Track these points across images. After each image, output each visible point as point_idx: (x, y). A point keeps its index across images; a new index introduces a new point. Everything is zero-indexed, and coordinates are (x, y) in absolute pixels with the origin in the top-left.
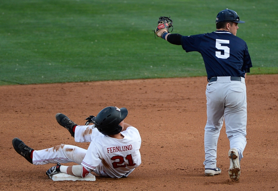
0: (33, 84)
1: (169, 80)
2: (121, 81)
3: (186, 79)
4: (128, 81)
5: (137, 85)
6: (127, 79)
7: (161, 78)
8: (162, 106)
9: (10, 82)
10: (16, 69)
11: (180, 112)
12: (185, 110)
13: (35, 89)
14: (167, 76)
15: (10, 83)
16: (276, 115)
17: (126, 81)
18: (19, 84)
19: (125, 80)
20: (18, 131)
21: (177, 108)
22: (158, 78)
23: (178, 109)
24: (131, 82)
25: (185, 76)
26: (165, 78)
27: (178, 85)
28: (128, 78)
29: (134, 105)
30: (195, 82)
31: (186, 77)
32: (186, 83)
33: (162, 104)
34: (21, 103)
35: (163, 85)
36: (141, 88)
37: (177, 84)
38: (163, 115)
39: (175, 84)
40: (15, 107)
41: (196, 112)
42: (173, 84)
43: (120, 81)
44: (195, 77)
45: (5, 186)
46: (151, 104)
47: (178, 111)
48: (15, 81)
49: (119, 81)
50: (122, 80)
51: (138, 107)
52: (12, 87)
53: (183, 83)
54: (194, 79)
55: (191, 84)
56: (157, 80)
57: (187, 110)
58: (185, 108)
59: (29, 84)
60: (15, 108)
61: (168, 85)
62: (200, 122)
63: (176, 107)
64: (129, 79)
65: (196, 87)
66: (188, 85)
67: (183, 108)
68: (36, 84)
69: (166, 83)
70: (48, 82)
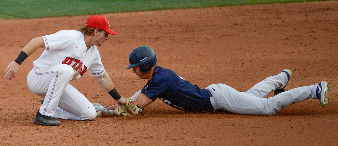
0: (39, 18)
1: (180, 11)
2: (131, 13)
3: (199, 10)
4: (138, 13)
5: (148, 17)
6: (137, 11)
7: (173, 9)
8: (174, 38)
9: (15, 16)
10: (22, 3)
11: (193, 44)
12: (197, 42)
13: (41, 22)
14: (179, 7)
15: (15, 17)
16: (293, 45)
17: (135, 12)
18: (24, 18)
19: (134, 11)
20: (24, 67)
21: (189, 40)
22: (169, 9)
23: (190, 41)
24: (141, 13)
25: (198, 6)
26: (176, 9)
27: (190, 16)
28: (138, 9)
29: (144, 37)
30: (208, 13)
31: (198, 8)
32: (199, 13)
33: (174, 36)
34: (27, 38)
35: (174, 16)
36: (152, 20)
37: (190, 15)
38: (174, 47)
39: (187, 15)
40: (21, 42)
41: (209, 43)
42: (185, 15)
43: (130, 13)
44: (208, 7)
45: (10, 124)
46: (162, 36)
47: (191, 43)
48: (21, 15)
49: (128, 13)
50: (132, 11)
51: (149, 39)
52: (17, 21)
53: (195, 13)
54: (206, 9)
55: (204, 14)
56: (169, 11)
57: (199, 42)
58: (198, 40)
59: (35, 18)
60: (20, 43)
61: (179, 16)
62: (214, 53)
63: (188, 39)
64: (139, 11)
65: (209, 17)
66: (200, 16)
67: (196, 39)
68: (42, 18)
69: (178, 14)
70: (55, 15)
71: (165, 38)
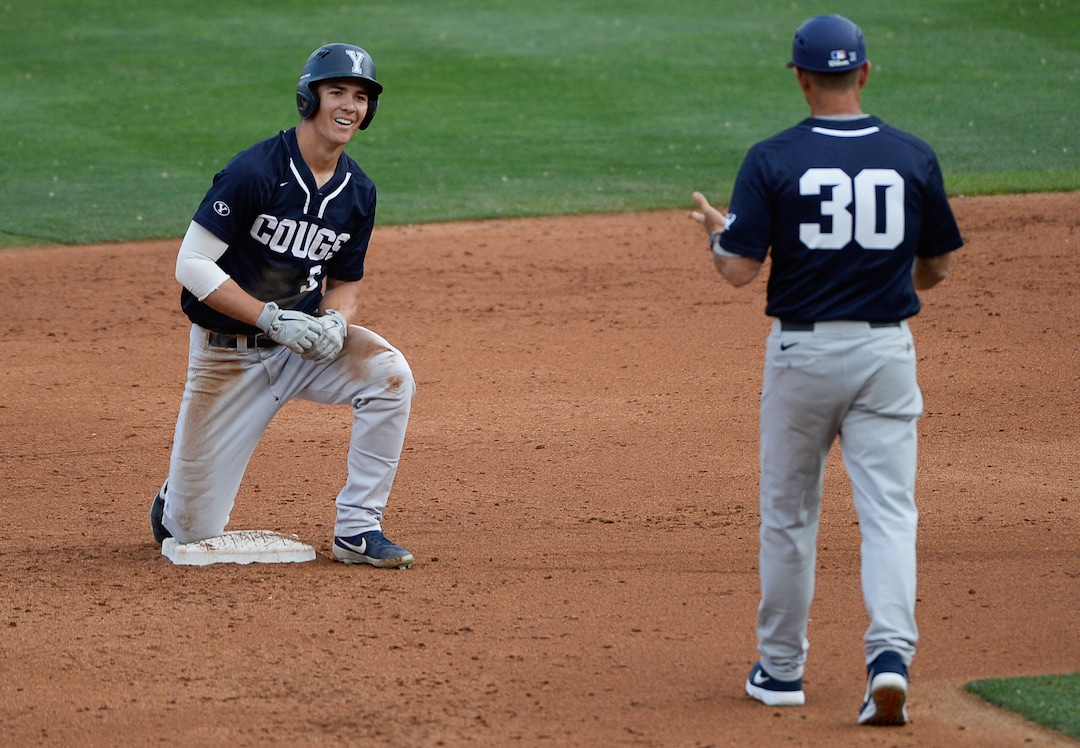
0: (106, 242)
1: (561, 223)
2: (404, 229)
3: (620, 220)
4: (426, 228)
5: (457, 242)
6: (422, 223)
7: (538, 216)
8: (541, 312)
9: (30, 236)
10: (51, 194)
11: (601, 331)
12: (617, 322)
13: (113, 257)
14: (556, 210)
15: (30, 238)
16: (924, 336)
17: (418, 227)
18: (59, 242)
19: (414, 223)
20: (58, 400)
21: (591, 317)
22: (527, 216)
23: (592, 321)
24: (436, 230)
25: (617, 208)
26: (550, 216)
27: (595, 238)
28: (425, 218)
29: (444, 307)
30: (650, 229)
31: (620, 212)
32: (622, 230)
33: (541, 305)
34: (68, 307)
35: (542, 241)
36: (470, 250)
37: (592, 235)
38: (542, 339)
39: (582, 236)
40: (48, 321)
41: (655, 328)
42: (576, 235)
43: (399, 230)
44: (651, 210)
45: (11, 585)
46: (502, 303)
47: (595, 326)
48: (48, 233)
49: (396, 227)
50: (406, 224)
51: (461, 314)
52: (37, 254)
53: (609, 231)
54: (645, 218)
55: (638, 235)
56: (526, 223)
57: (623, 322)
58: (618, 317)
59: (93, 242)
60: (47, 324)
61: (559, 240)
62: (669, 360)
63: (588, 312)
64: (430, 222)
65: (655, 244)
66: (626, 240)
67: (612, 314)
68: (116, 242)
69: (554, 233)
70: (158, 233)
71: (511, 309)
